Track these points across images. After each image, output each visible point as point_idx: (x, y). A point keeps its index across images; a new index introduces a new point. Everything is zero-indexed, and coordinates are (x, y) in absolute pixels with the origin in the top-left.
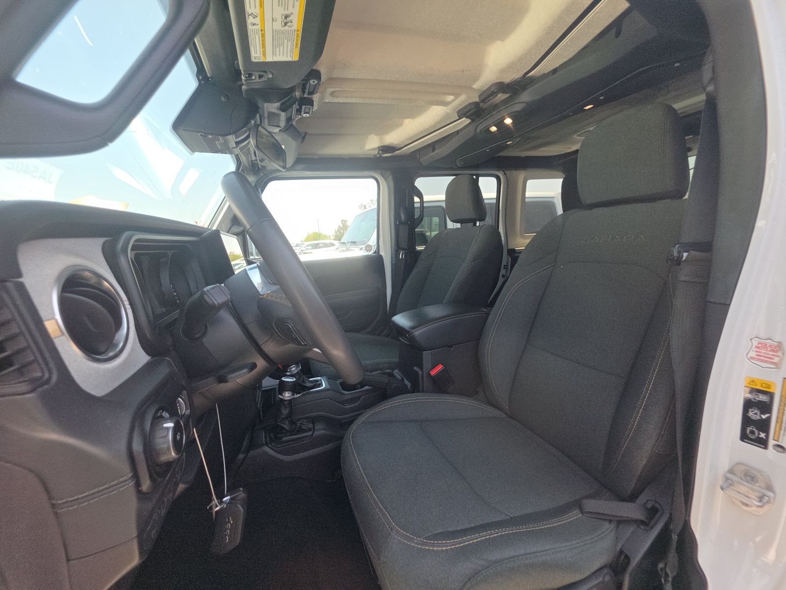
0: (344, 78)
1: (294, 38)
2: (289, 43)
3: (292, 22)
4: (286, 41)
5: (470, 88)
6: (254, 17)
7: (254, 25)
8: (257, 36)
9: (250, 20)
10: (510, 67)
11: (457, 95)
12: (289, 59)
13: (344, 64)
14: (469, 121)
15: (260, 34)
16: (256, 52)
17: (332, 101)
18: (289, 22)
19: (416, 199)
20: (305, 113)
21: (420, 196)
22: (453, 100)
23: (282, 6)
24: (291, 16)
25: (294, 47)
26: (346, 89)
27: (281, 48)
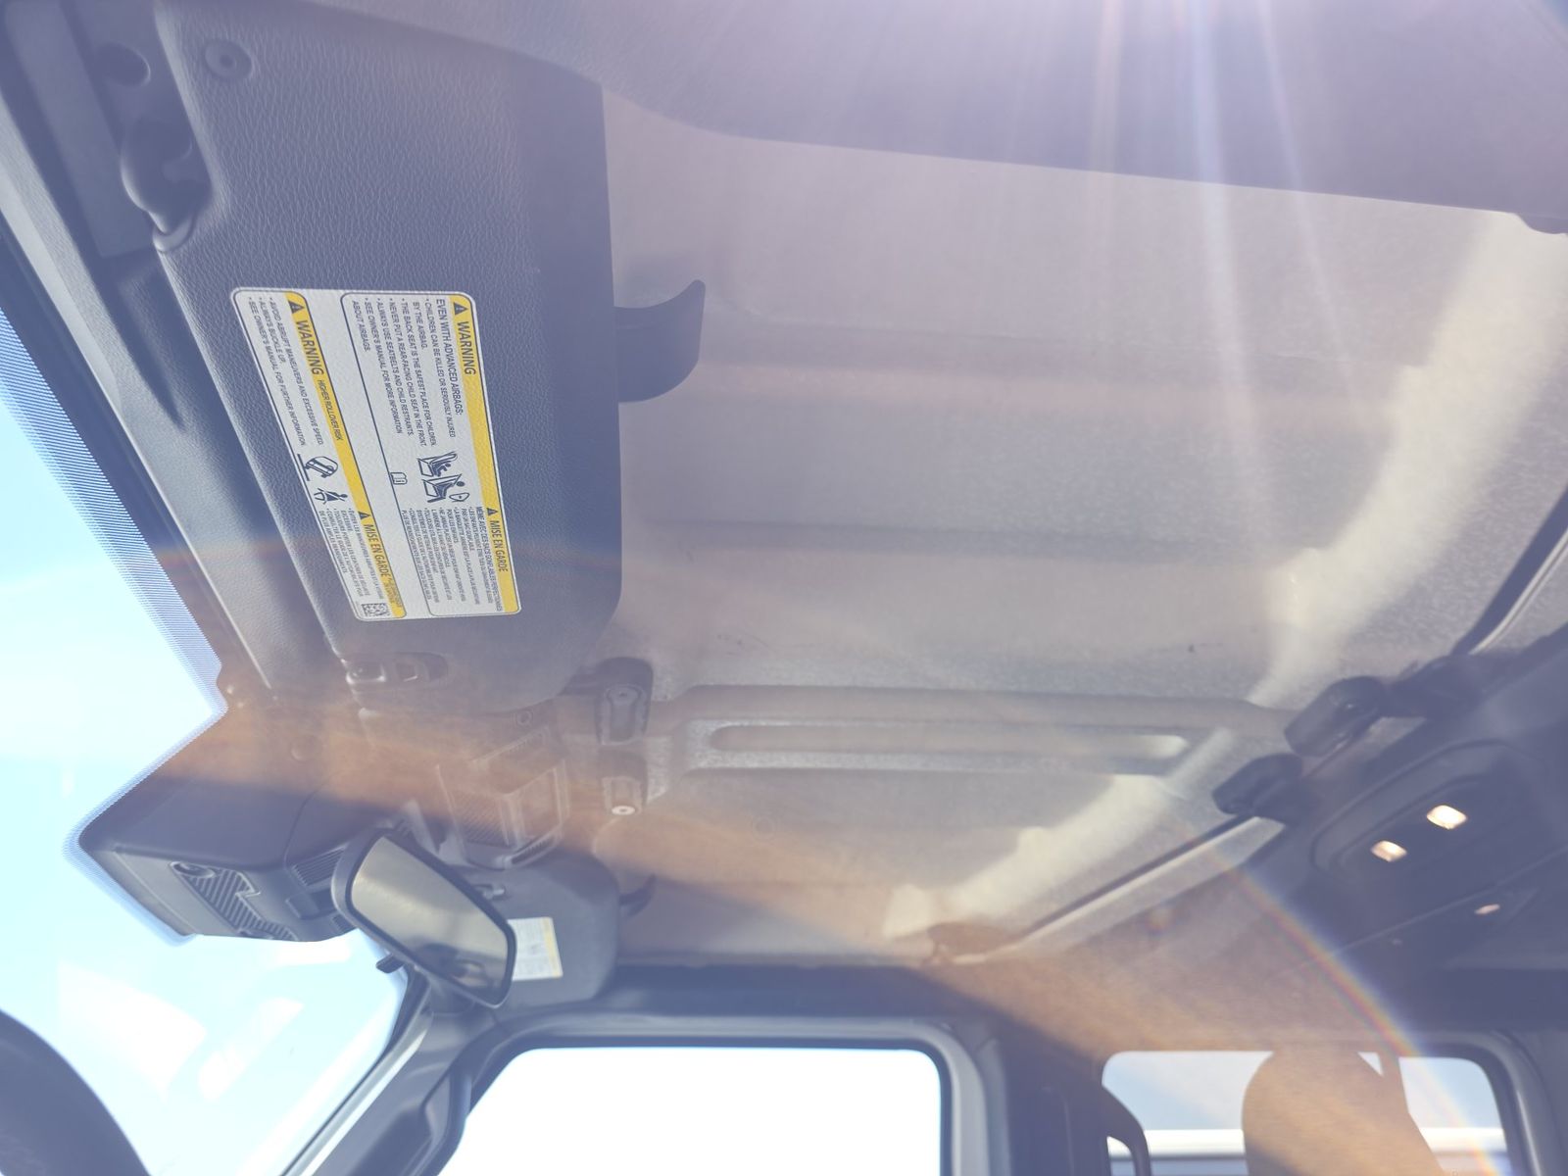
0: (746, 688)
1: (485, 537)
2: (474, 556)
3: (461, 484)
4: (457, 547)
5: (1241, 705)
6: (328, 472)
7: (330, 498)
8: (352, 535)
9: (314, 483)
10: (1384, 623)
11: (1196, 736)
12: (487, 609)
13: (740, 643)
14: (1275, 828)
15: (363, 531)
16: (363, 590)
17: (719, 765)
18: (451, 485)
19: (1116, 1147)
20: (616, 804)
21: (1133, 1134)
22: (1185, 754)
23: (411, 433)
24: (453, 463)
25: (495, 568)
26: (763, 723)
27: (449, 572)
